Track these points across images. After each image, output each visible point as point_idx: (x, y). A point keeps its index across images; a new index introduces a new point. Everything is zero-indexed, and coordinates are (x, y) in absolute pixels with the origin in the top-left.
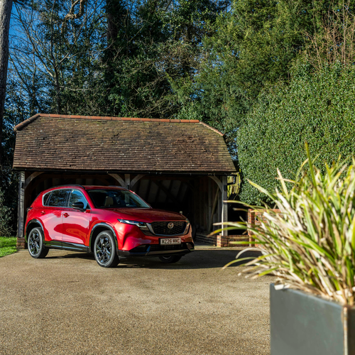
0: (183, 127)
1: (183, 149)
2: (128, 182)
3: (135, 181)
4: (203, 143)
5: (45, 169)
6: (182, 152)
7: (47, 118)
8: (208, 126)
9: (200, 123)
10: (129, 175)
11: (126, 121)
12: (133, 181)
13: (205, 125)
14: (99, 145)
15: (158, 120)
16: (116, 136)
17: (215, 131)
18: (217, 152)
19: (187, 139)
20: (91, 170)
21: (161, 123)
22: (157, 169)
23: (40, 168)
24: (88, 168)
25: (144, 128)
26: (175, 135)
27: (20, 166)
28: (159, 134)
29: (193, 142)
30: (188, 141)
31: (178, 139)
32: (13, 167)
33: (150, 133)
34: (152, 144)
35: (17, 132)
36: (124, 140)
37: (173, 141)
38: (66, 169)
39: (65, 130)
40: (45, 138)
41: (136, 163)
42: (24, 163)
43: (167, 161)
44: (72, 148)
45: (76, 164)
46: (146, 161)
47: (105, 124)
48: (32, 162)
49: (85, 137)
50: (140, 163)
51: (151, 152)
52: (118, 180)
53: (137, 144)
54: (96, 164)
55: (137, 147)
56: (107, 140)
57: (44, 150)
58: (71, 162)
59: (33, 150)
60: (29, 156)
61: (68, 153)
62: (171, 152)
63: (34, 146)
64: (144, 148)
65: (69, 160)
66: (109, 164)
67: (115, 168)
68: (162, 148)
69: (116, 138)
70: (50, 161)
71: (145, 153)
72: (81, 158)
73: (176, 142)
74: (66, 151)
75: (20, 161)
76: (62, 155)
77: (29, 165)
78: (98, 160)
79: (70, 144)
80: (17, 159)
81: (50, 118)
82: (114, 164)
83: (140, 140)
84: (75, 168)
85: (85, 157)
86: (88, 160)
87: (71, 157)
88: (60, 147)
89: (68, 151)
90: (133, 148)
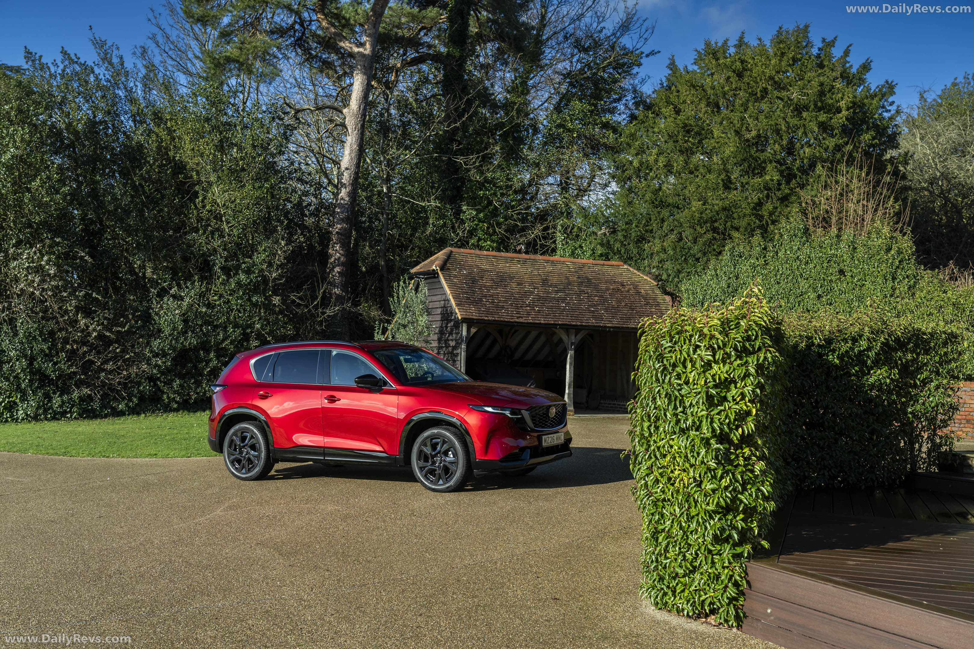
0: (612, 271)
2: (573, 339)
3: (579, 337)
4: (638, 293)
5: (494, 321)
6: (623, 304)
7: (460, 254)
8: (635, 271)
9: (625, 267)
10: (573, 330)
12: (577, 337)
13: (632, 269)
14: (532, 293)
16: (545, 282)
17: (645, 277)
19: (621, 287)
20: (540, 324)
21: (584, 265)
22: (607, 325)
23: (489, 320)
24: (537, 322)
25: (570, 272)
26: (606, 282)
27: (467, 317)
28: (589, 280)
29: (628, 291)
30: (623, 290)
31: (611, 287)
32: (460, 318)
33: (579, 278)
34: (587, 293)
35: (440, 273)
36: (556, 286)
37: (608, 289)
38: (516, 322)
39: (488, 271)
40: (474, 281)
41: (582, 316)
42: (470, 314)
43: (612, 315)
44: (507, 295)
45: (521, 316)
46: (591, 314)
47: (525, 264)
48: (476, 312)
49: (513, 281)
50: (587, 316)
51: (592, 303)
52: (561, 335)
53: (572, 292)
54: (543, 316)
55: (574, 297)
56: (538, 285)
57: (481, 297)
58: (516, 313)
59: (470, 296)
60: (471, 305)
61: (506, 302)
62: (612, 304)
63: (467, 291)
64: (582, 297)
65: (513, 311)
66: (556, 317)
67: (565, 322)
68: (600, 299)
69: (547, 284)
70: (493, 311)
71: (586, 304)
72: (524, 308)
73: (611, 290)
74: (503, 299)
75: (464, 310)
76: (502, 304)
77: (477, 316)
78: (543, 312)
79: (503, 290)
80: (461, 307)
81: (463, 254)
82: (561, 317)
83: (573, 287)
84: (523, 321)
85: (526, 307)
86: (532, 311)
87: (512, 307)
88: (495, 294)
89: (506, 299)
90: (570, 297)
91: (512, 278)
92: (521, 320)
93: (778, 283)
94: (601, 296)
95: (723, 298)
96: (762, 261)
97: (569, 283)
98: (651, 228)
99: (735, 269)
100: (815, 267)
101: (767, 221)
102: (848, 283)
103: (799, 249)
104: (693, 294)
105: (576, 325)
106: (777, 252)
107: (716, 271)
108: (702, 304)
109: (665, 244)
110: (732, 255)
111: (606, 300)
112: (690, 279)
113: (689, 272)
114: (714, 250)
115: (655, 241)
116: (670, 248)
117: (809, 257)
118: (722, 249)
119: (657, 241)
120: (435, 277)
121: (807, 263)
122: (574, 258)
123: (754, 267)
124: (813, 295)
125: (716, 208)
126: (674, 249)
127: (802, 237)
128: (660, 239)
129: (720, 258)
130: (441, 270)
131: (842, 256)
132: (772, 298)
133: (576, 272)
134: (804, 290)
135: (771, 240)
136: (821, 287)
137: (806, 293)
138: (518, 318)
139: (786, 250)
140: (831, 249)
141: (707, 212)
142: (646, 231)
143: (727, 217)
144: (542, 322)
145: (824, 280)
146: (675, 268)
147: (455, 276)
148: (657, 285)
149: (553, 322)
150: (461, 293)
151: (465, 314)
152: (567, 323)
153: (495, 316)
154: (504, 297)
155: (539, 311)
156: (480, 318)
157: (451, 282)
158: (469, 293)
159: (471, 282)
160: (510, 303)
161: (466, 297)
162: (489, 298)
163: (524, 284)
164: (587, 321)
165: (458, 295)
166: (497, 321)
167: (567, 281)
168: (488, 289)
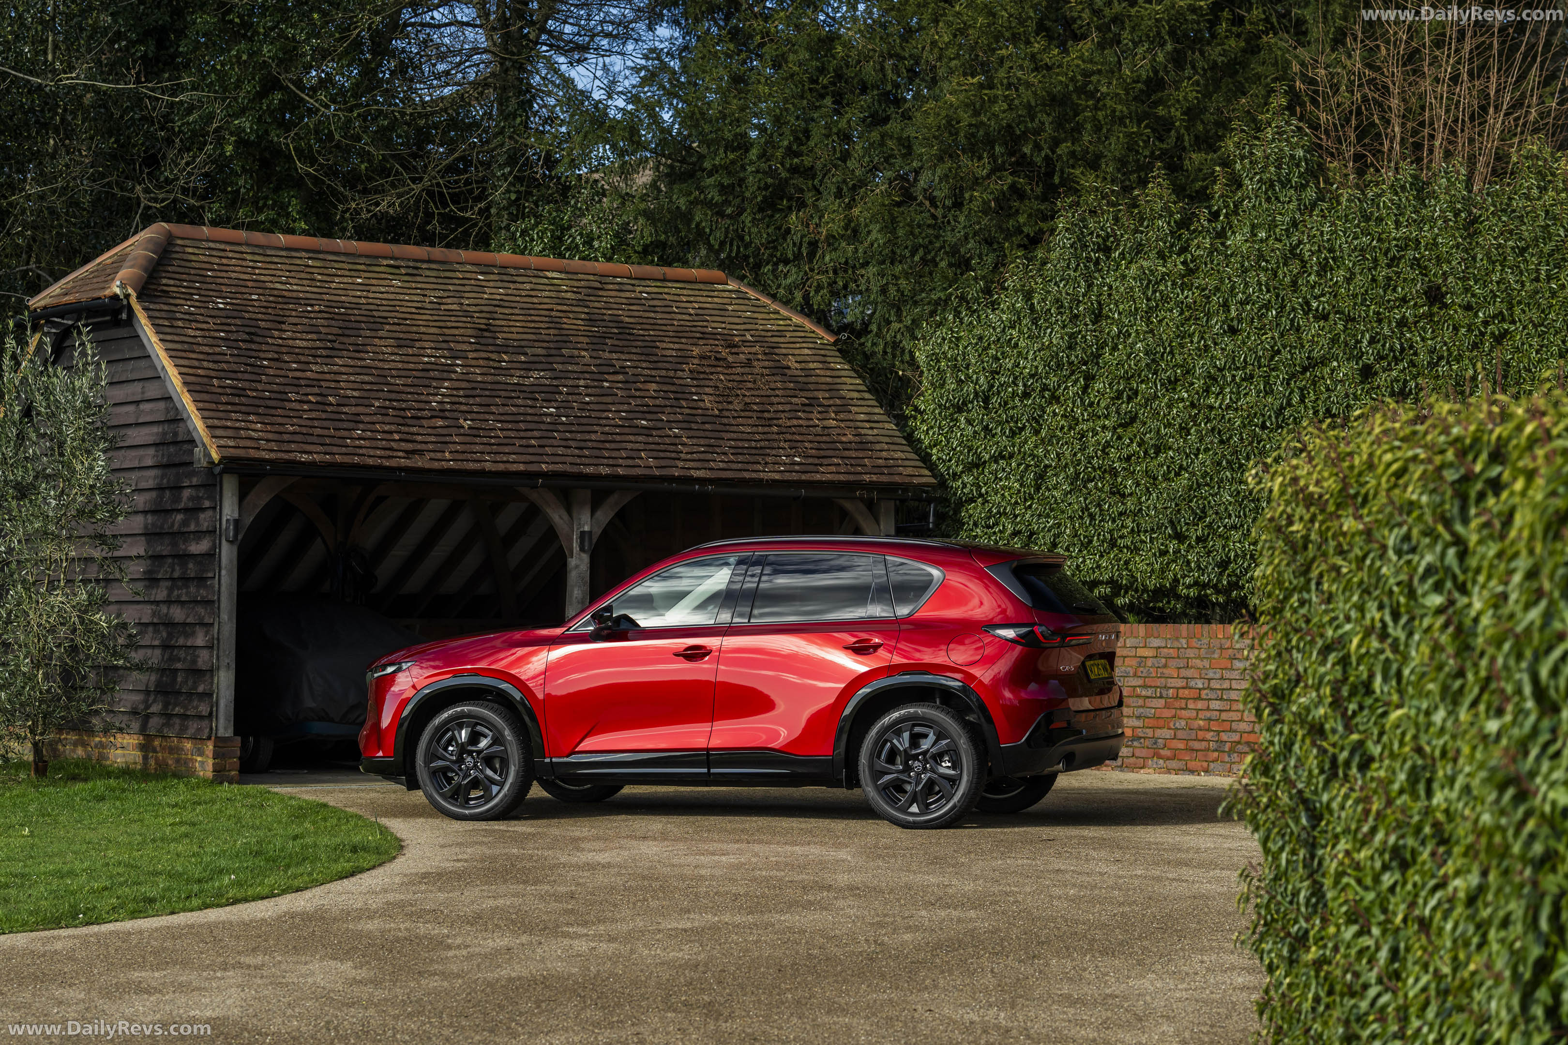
0: (692, 300)
1: (732, 391)
2: (585, 520)
3: (605, 515)
4: (781, 370)
6: (737, 406)
7: (204, 246)
8: (764, 300)
9: (732, 285)
10: (588, 495)
11: (482, 269)
12: (599, 514)
13: (752, 294)
14: (449, 369)
16: (486, 332)
17: (795, 319)
18: (844, 407)
19: (724, 351)
20: (482, 473)
21: (599, 279)
22: (695, 474)
23: (313, 464)
24: (472, 466)
25: (562, 301)
26: (679, 335)
27: (240, 453)
28: (624, 331)
29: (748, 363)
30: (730, 359)
31: (696, 351)
32: (215, 456)
33: (591, 321)
34: (622, 370)
35: (137, 307)
36: (521, 350)
37: (684, 358)
38: (401, 469)
39: (300, 302)
40: (253, 335)
41: (613, 446)
42: (249, 443)
43: (707, 442)
44: (366, 378)
45: (419, 447)
46: (640, 439)
47: (419, 279)
48: (270, 436)
49: (381, 333)
50: (630, 446)
51: (639, 402)
52: (549, 511)
53: (575, 368)
54: (488, 449)
55: (582, 383)
56: (465, 347)
57: (281, 388)
58: (401, 440)
59: (247, 385)
60: (249, 414)
61: (366, 402)
62: (701, 404)
63: (235, 367)
64: (606, 384)
65: (391, 433)
66: (531, 450)
67: (560, 467)
68: (665, 388)
69: (491, 341)
70: (326, 432)
71: (622, 407)
72: (425, 423)
73: (696, 361)
74: (355, 394)
75: (230, 433)
76: (354, 410)
77: (272, 451)
78: (486, 433)
79: (351, 362)
80: (216, 422)
81: (212, 245)
82: (548, 450)
83: (576, 352)
84: (427, 466)
85: (432, 417)
86: (453, 431)
87: (387, 419)
88: (328, 377)
89: (365, 394)
90: (570, 383)
91: (376, 323)
92: (419, 462)
93: (1233, 331)
94: (666, 381)
95: (1052, 381)
96: (1176, 265)
97: (564, 340)
98: (807, 161)
99: (1090, 286)
100: (1349, 280)
101: (1180, 138)
102: (1456, 329)
103: (1295, 224)
104: (956, 368)
105: (599, 477)
106: (1221, 235)
107: (1028, 296)
108: (986, 400)
109: (856, 211)
110: (1080, 243)
111: (681, 394)
112: (939, 325)
113: (937, 303)
114: (1019, 230)
115: (822, 204)
116: (875, 228)
117: (1331, 250)
118: (1045, 226)
119: (829, 203)
120: (117, 323)
121: (1324, 268)
122: (561, 256)
123: (1150, 281)
124: (1346, 370)
125: (1027, 95)
126: (890, 226)
127: (1304, 187)
128: (839, 195)
129: (1040, 254)
130: (141, 296)
131: (1436, 244)
132: (1214, 379)
133: (581, 302)
134: (1315, 354)
135: (1203, 196)
136: (1372, 341)
137: (1324, 361)
138: (409, 453)
139: (1253, 227)
140: (1398, 224)
141: (996, 108)
142: (794, 170)
143: (1059, 125)
144: (488, 466)
145: (1380, 321)
146: (892, 290)
147: (191, 319)
148: (835, 344)
149: (522, 467)
150: (213, 374)
151: (231, 443)
152: (568, 468)
153: (335, 449)
154: (356, 386)
155: (474, 432)
156: (285, 456)
157: (176, 338)
158: (240, 375)
159: (246, 337)
160: (377, 404)
161: (231, 387)
162: (309, 390)
163: (418, 344)
164: (630, 462)
165: (205, 380)
166: (341, 465)
167: (556, 332)
168: (303, 359)
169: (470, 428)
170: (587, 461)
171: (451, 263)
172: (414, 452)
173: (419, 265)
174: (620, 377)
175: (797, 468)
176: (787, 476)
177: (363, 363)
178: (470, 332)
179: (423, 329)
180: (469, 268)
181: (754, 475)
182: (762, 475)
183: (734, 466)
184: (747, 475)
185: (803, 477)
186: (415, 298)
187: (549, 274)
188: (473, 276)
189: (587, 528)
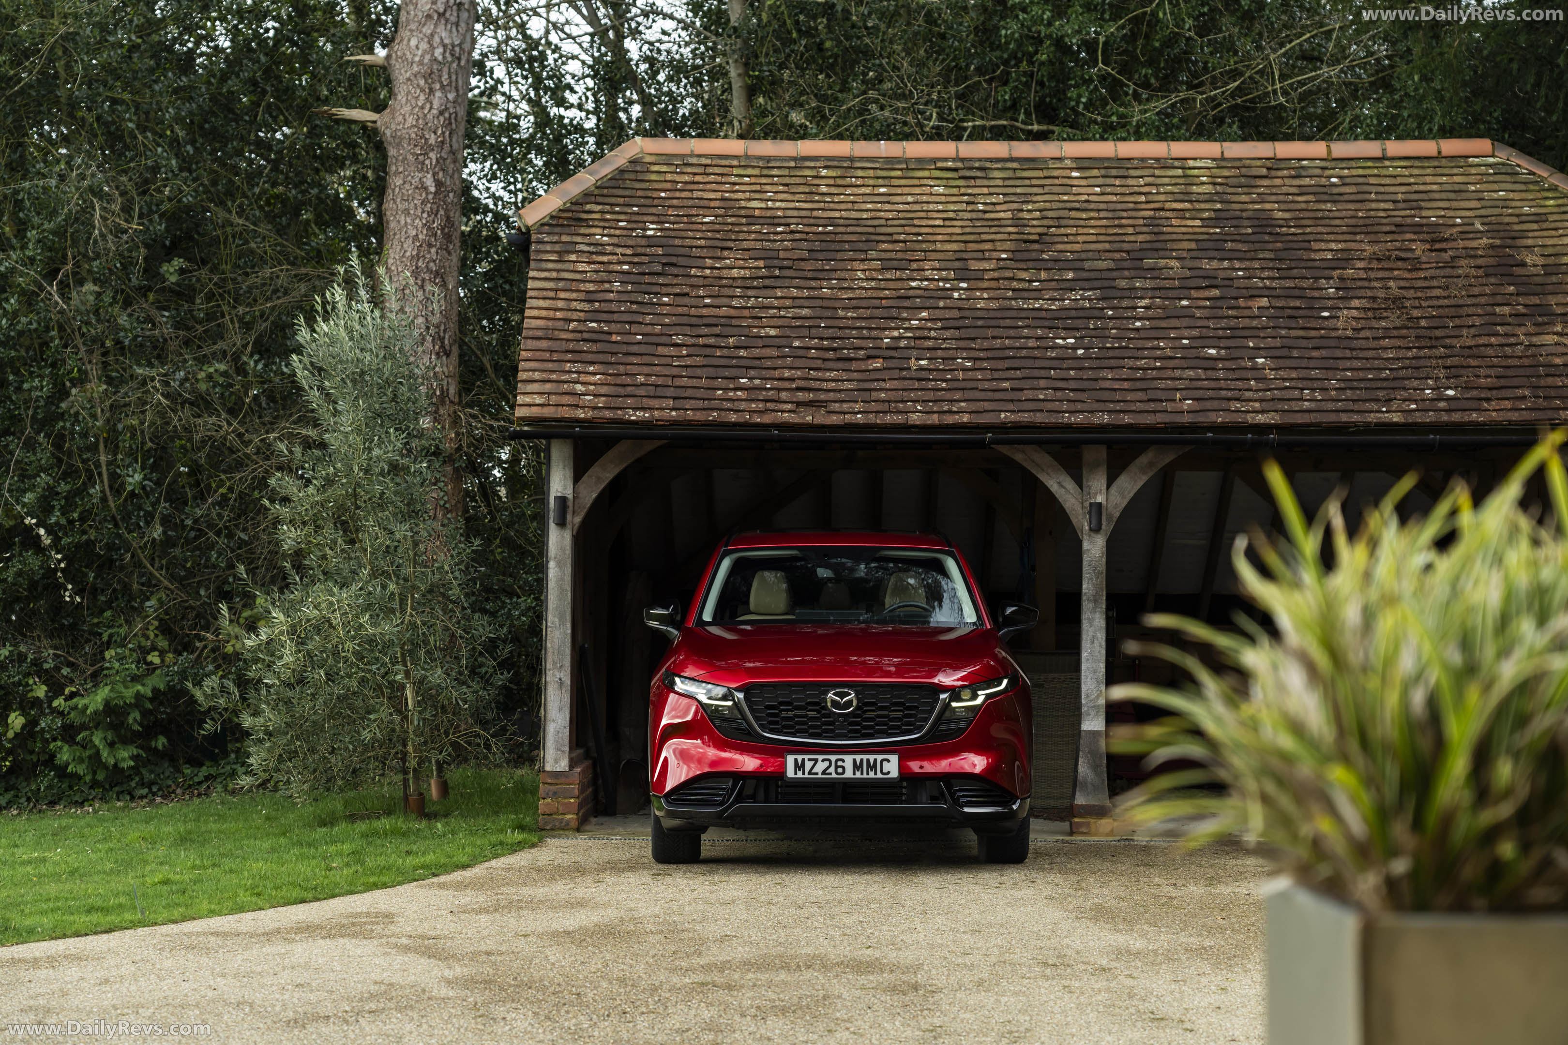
0: (1401, 182)
1: (1397, 302)
2: (1099, 488)
3: (1132, 479)
5: (674, 423)
6: (1393, 319)
7: (683, 162)
8: (1542, 172)
9: (1502, 156)
10: (1102, 453)
11: (1083, 164)
12: (1122, 479)
14: (945, 294)
15: (1262, 149)
16: (1033, 247)
19: (1418, 248)
20: (907, 428)
21: (1275, 164)
22: (1250, 418)
24: (888, 419)
25: (1186, 196)
26: (1356, 230)
27: (547, 412)
28: (1267, 228)
29: (1451, 264)
30: (1425, 258)
31: (1371, 250)
33: (1218, 219)
34: (1225, 283)
36: (1076, 264)
37: (1344, 260)
38: (775, 426)
39: (773, 221)
41: (1139, 385)
42: (566, 400)
43: (1303, 373)
44: (805, 312)
45: (822, 396)
46: (1191, 373)
47: (979, 182)
48: (604, 390)
49: (873, 254)
50: (1161, 384)
51: (1223, 323)
52: (1043, 477)
53: (1148, 284)
54: (931, 395)
55: (1143, 303)
56: (986, 265)
57: (666, 330)
58: (798, 389)
59: (614, 327)
60: (592, 363)
61: (783, 342)
62: (1331, 323)
63: (614, 307)
64: (1185, 303)
65: (791, 380)
66: (998, 395)
67: (1025, 417)
68: (1279, 304)
69: (1034, 255)
70: (695, 382)
71: (1186, 333)
72: (854, 365)
73: (1360, 264)
74: (773, 332)
75: (548, 387)
76: (756, 352)
77: (595, 408)
78: (940, 375)
79: (794, 292)
80: (537, 375)
81: (694, 160)
82: (1024, 395)
83: (1162, 262)
84: (819, 420)
85: (869, 357)
86: (886, 375)
87: (799, 363)
88: (746, 313)
89: (788, 332)
90: (1125, 303)
91: (872, 242)
92: (810, 417)
97: (1153, 247)
111: (1308, 309)
133: (1218, 197)
144: (915, 419)
147: (594, 251)
149: (966, 418)
150: (575, 315)
151: (538, 400)
152: (1039, 418)
153: (688, 404)
154: (780, 322)
155: (923, 374)
156: (608, 414)
157: (554, 275)
158: (615, 317)
159: (658, 268)
160: (796, 344)
161: (592, 331)
162: (706, 330)
163: (914, 266)
164: (1152, 406)
165: (560, 324)
166: (689, 423)
167: (1147, 237)
168: (727, 292)
169: (921, 369)
170: (1079, 406)
171: (1044, 160)
172: (809, 404)
173: (988, 165)
174: (1216, 292)
175: (1442, 404)
176: (1419, 418)
177: (816, 293)
178: (1008, 245)
179: (939, 246)
180: (1068, 163)
181: (1356, 418)
182: (1372, 418)
183: (1330, 406)
184: (1344, 418)
185: (1445, 417)
186: (952, 207)
187: (1191, 163)
188: (1066, 173)
189: (1100, 499)
